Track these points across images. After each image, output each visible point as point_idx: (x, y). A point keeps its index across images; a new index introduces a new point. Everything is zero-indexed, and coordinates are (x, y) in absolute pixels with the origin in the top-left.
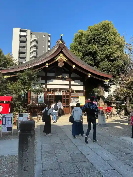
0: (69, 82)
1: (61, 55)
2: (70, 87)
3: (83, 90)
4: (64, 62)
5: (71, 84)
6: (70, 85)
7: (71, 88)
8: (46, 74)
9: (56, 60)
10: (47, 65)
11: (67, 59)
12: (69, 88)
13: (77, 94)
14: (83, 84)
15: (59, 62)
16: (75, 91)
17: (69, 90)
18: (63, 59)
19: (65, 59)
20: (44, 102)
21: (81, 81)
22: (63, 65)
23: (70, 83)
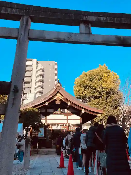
0: (66, 116)
1: (58, 94)
2: (68, 122)
3: (80, 124)
4: (61, 100)
6: (68, 119)
8: (46, 110)
9: (54, 99)
10: (47, 103)
11: (63, 98)
12: (66, 122)
13: (74, 128)
15: (56, 101)
16: (72, 126)
17: (67, 124)
19: (62, 98)
20: (43, 136)
22: (60, 102)
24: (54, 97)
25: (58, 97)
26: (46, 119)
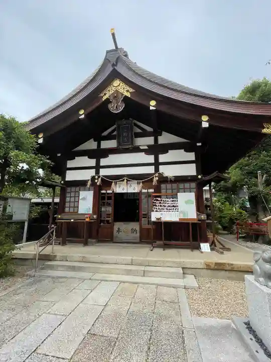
0: (153, 156)
1: (117, 83)
2: (157, 170)
3: (195, 174)
4: (125, 99)
5: (160, 161)
6: (157, 164)
7: (160, 171)
8: (99, 145)
11: (131, 90)
12: (153, 172)
13: (178, 186)
14: (193, 159)
15: (111, 102)
18: (121, 91)
19: (127, 91)
21: (186, 151)
23: (156, 159)
24: (105, 94)
25: (117, 91)
26: (98, 167)
